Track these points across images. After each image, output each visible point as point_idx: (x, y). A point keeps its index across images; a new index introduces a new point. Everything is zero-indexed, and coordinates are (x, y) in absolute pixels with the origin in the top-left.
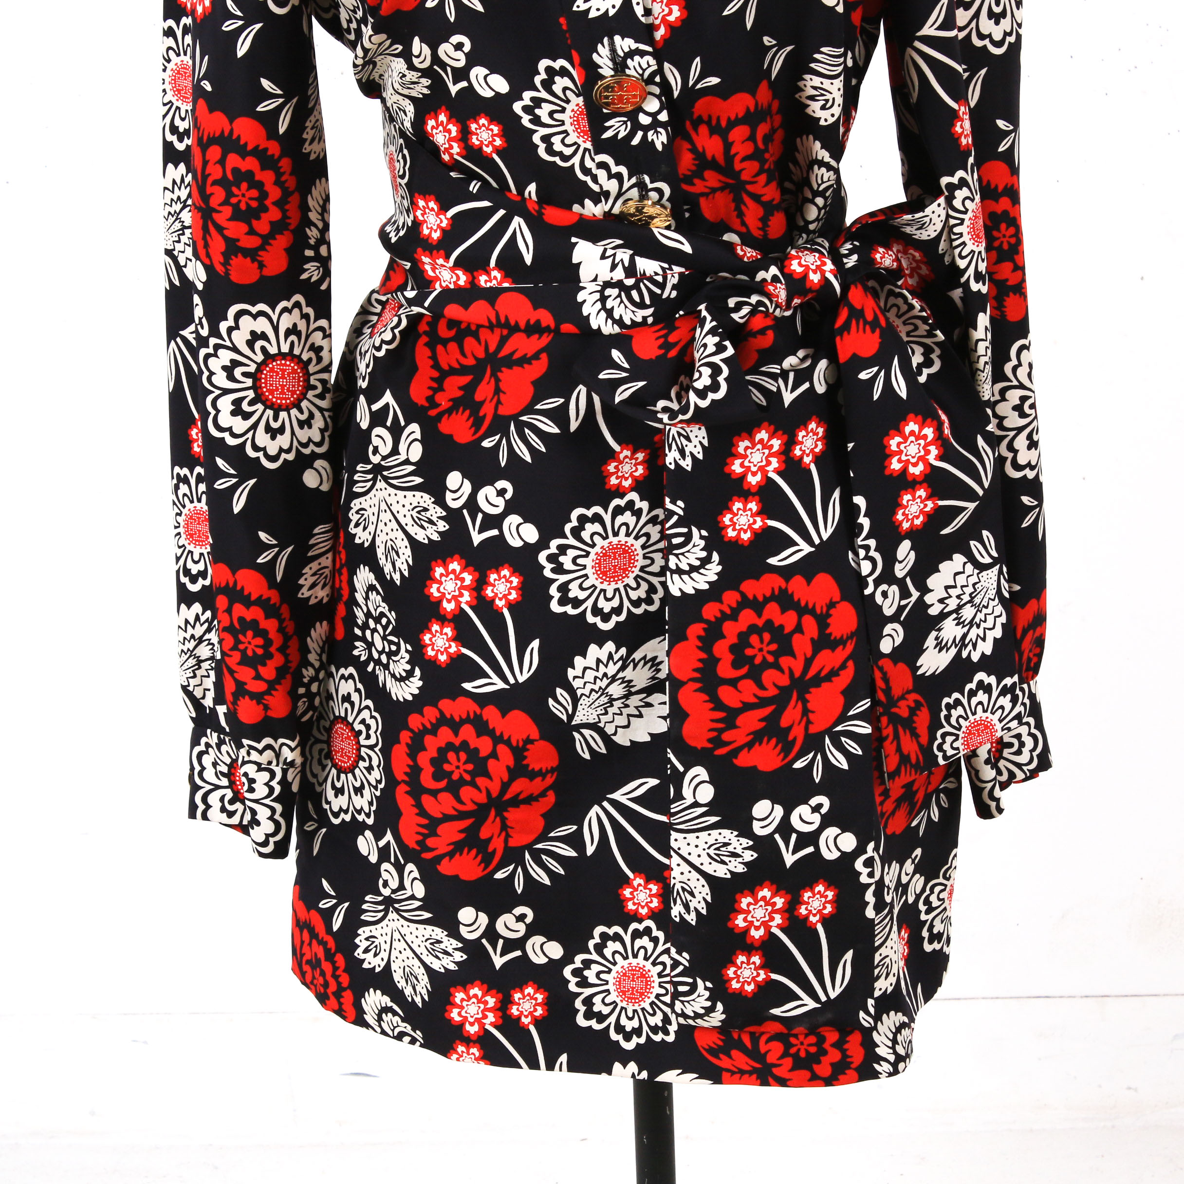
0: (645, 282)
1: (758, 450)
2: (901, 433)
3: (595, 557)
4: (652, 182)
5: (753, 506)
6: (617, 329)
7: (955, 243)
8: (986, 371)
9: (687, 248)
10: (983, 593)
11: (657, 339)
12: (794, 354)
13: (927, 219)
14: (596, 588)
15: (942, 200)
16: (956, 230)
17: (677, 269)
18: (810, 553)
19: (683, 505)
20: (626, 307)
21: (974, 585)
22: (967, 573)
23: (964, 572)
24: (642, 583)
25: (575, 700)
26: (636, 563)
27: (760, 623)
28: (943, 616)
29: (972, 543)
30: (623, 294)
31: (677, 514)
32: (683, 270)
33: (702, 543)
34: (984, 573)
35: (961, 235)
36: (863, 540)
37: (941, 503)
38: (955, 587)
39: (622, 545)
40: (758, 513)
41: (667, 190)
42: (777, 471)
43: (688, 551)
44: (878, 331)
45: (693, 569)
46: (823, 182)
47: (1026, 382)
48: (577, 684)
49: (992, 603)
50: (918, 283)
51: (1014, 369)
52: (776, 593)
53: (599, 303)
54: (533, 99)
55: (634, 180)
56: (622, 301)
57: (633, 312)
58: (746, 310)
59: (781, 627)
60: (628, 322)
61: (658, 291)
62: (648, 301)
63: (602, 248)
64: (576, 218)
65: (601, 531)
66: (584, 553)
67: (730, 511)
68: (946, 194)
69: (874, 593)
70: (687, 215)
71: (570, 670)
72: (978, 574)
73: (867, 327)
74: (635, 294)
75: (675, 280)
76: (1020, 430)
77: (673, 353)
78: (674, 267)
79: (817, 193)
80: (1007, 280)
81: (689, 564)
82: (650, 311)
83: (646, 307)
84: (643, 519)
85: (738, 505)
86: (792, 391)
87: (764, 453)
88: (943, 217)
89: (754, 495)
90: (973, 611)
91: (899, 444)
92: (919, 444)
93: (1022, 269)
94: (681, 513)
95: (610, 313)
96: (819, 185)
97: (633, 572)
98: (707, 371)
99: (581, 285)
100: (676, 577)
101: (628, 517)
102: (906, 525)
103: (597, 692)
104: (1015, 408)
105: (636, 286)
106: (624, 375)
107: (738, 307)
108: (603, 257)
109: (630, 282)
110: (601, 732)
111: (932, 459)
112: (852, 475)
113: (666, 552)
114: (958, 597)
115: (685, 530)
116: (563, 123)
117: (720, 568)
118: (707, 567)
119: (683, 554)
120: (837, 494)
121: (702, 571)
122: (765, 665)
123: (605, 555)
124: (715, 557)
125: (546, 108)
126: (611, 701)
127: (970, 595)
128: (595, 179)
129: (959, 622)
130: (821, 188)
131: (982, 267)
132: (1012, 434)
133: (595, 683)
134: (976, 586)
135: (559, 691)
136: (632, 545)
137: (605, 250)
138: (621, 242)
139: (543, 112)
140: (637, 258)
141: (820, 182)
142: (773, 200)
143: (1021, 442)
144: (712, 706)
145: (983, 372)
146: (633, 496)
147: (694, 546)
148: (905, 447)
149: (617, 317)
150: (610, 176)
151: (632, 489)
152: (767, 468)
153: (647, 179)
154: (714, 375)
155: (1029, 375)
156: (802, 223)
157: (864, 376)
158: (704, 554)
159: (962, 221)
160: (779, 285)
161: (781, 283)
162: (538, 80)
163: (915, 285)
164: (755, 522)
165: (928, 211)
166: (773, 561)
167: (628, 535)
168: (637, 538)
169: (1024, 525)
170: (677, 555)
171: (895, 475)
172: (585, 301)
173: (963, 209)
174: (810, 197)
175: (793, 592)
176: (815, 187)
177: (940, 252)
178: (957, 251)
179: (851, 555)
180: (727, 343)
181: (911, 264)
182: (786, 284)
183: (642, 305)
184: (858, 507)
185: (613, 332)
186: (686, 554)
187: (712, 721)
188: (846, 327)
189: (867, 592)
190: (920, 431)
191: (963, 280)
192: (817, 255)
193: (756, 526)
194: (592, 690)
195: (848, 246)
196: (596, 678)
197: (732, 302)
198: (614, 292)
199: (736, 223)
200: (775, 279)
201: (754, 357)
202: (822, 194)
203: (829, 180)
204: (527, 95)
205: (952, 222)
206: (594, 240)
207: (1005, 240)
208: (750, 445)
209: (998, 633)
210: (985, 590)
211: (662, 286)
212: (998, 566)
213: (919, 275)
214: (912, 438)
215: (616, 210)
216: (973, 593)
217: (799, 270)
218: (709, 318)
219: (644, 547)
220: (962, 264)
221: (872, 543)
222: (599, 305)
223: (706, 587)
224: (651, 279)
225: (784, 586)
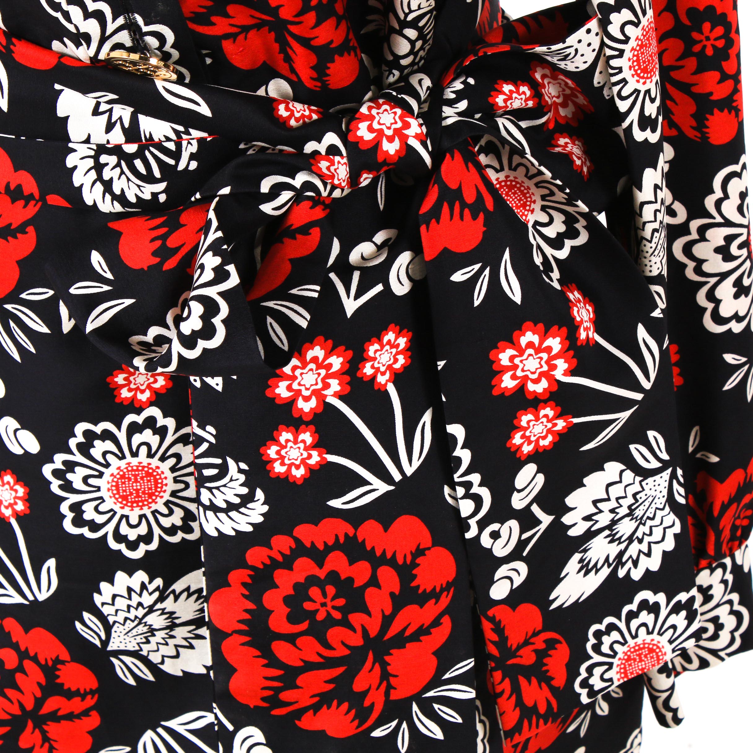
0: (152, 149)
1: (311, 370)
2: (515, 345)
3: (110, 479)
4: (146, 24)
5: (307, 437)
6: (118, 208)
7: (614, 79)
8: (655, 240)
9: (205, 110)
10: (647, 503)
11: (153, 240)
14: (115, 513)
15: (593, 25)
16: (614, 63)
17: (196, 134)
18: (388, 493)
19: (214, 432)
20: (129, 180)
21: (634, 496)
22: (625, 482)
23: (620, 482)
24: (175, 509)
25: (108, 628)
26: (164, 488)
27: (321, 574)
28: (590, 535)
29: (632, 447)
30: (123, 164)
31: (207, 441)
32: (204, 135)
33: (242, 478)
34: (650, 480)
35: (620, 70)
36: (462, 476)
37: (576, 420)
38: (608, 499)
39: (144, 467)
40: (314, 446)
41: (170, 36)
42: (338, 395)
43: (225, 486)
44: (481, 216)
45: (231, 507)
46: (411, 11)
48: (106, 610)
49: (659, 514)
52: (342, 540)
53: (93, 172)
55: (121, 21)
56: (122, 173)
57: (139, 186)
58: (286, 196)
59: (350, 580)
60: (133, 200)
61: (172, 162)
62: (157, 174)
63: (95, 101)
64: (54, 61)
65: (115, 449)
66: (97, 473)
67: (277, 442)
68: (600, 16)
69: (478, 537)
70: (209, 61)
71: (96, 596)
72: (641, 482)
73: (467, 212)
74: (138, 164)
75: (194, 148)
77: (171, 264)
78: (191, 130)
79: (405, 24)
81: (226, 501)
82: (162, 186)
83: (155, 181)
84: (169, 439)
85: (285, 436)
86: (356, 297)
87: (319, 374)
88: (596, 45)
89: (307, 424)
90: (634, 524)
91: (512, 358)
92: (541, 358)
94: (213, 440)
95: (108, 186)
96: (406, 15)
97: (162, 497)
99: (70, 145)
100: (210, 514)
101: (148, 436)
102: (527, 449)
103: (133, 621)
105: (140, 154)
107: (276, 190)
108: (96, 112)
109: (131, 148)
110: (145, 660)
111: (559, 374)
112: (444, 399)
113: (201, 481)
114: (612, 511)
115: (219, 461)
117: (266, 508)
118: (249, 506)
119: (218, 488)
120: (427, 417)
121: (243, 510)
122: (330, 622)
123: (123, 477)
124: (260, 494)
126: (152, 631)
127: (629, 507)
128: (67, 16)
129: (613, 539)
130: (410, 17)
131: (651, 110)
133: (129, 611)
134: (638, 497)
135: (86, 616)
136: (158, 467)
137: (98, 104)
138: (115, 97)
140: (142, 118)
141: (407, 11)
142: (331, 42)
143: (725, 291)
144: (265, 661)
145: (650, 242)
146: (154, 411)
147: (231, 480)
148: (521, 361)
149: (117, 191)
150: (87, 15)
151: (151, 403)
152: (325, 392)
153: (140, 20)
155: (741, 208)
157: (458, 277)
158: (244, 491)
159: (621, 53)
160: (337, 158)
161: (341, 155)
163: (570, 116)
164: (310, 456)
166: (336, 503)
167: (150, 455)
168: (163, 459)
169: (726, 388)
170: (210, 489)
171: (507, 394)
172: (75, 167)
173: (621, 37)
174: (397, 27)
175: (364, 541)
176: (402, 16)
177: (596, 84)
178: (616, 89)
179: (447, 490)
181: (564, 90)
182: (348, 157)
183: (149, 179)
184: (454, 439)
185: (113, 211)
186: (221, 489)
187: (266, 678)
188: (435, 213)
189: (469, 535)
190: (541, 343)
191: (625, 124)
192: (399, 111)
193: (312, 462)
194: (126, 619)
195: (458, 85)
196: (129, 607)
197: (265, 186)
198: (112, 160)
200: (332, 150)
202: (413, 24)
203: (419, 8)
205: (609, 52)
206: (85, 90)
208: (299, 364)
209: (669, 545)
210: (650, 499)
211: (176, 155)
212: (670, 470)
213: (575, 104)
214: (530, 351)
215: (102, 56)
216: (634, 504)
217: (368, 136)
219: (173, 469)
220: (623, 106)
221: (475, 478)
222: (93, 175)
223: (250, 529)
224: (159, 146)
225: (351, 532)
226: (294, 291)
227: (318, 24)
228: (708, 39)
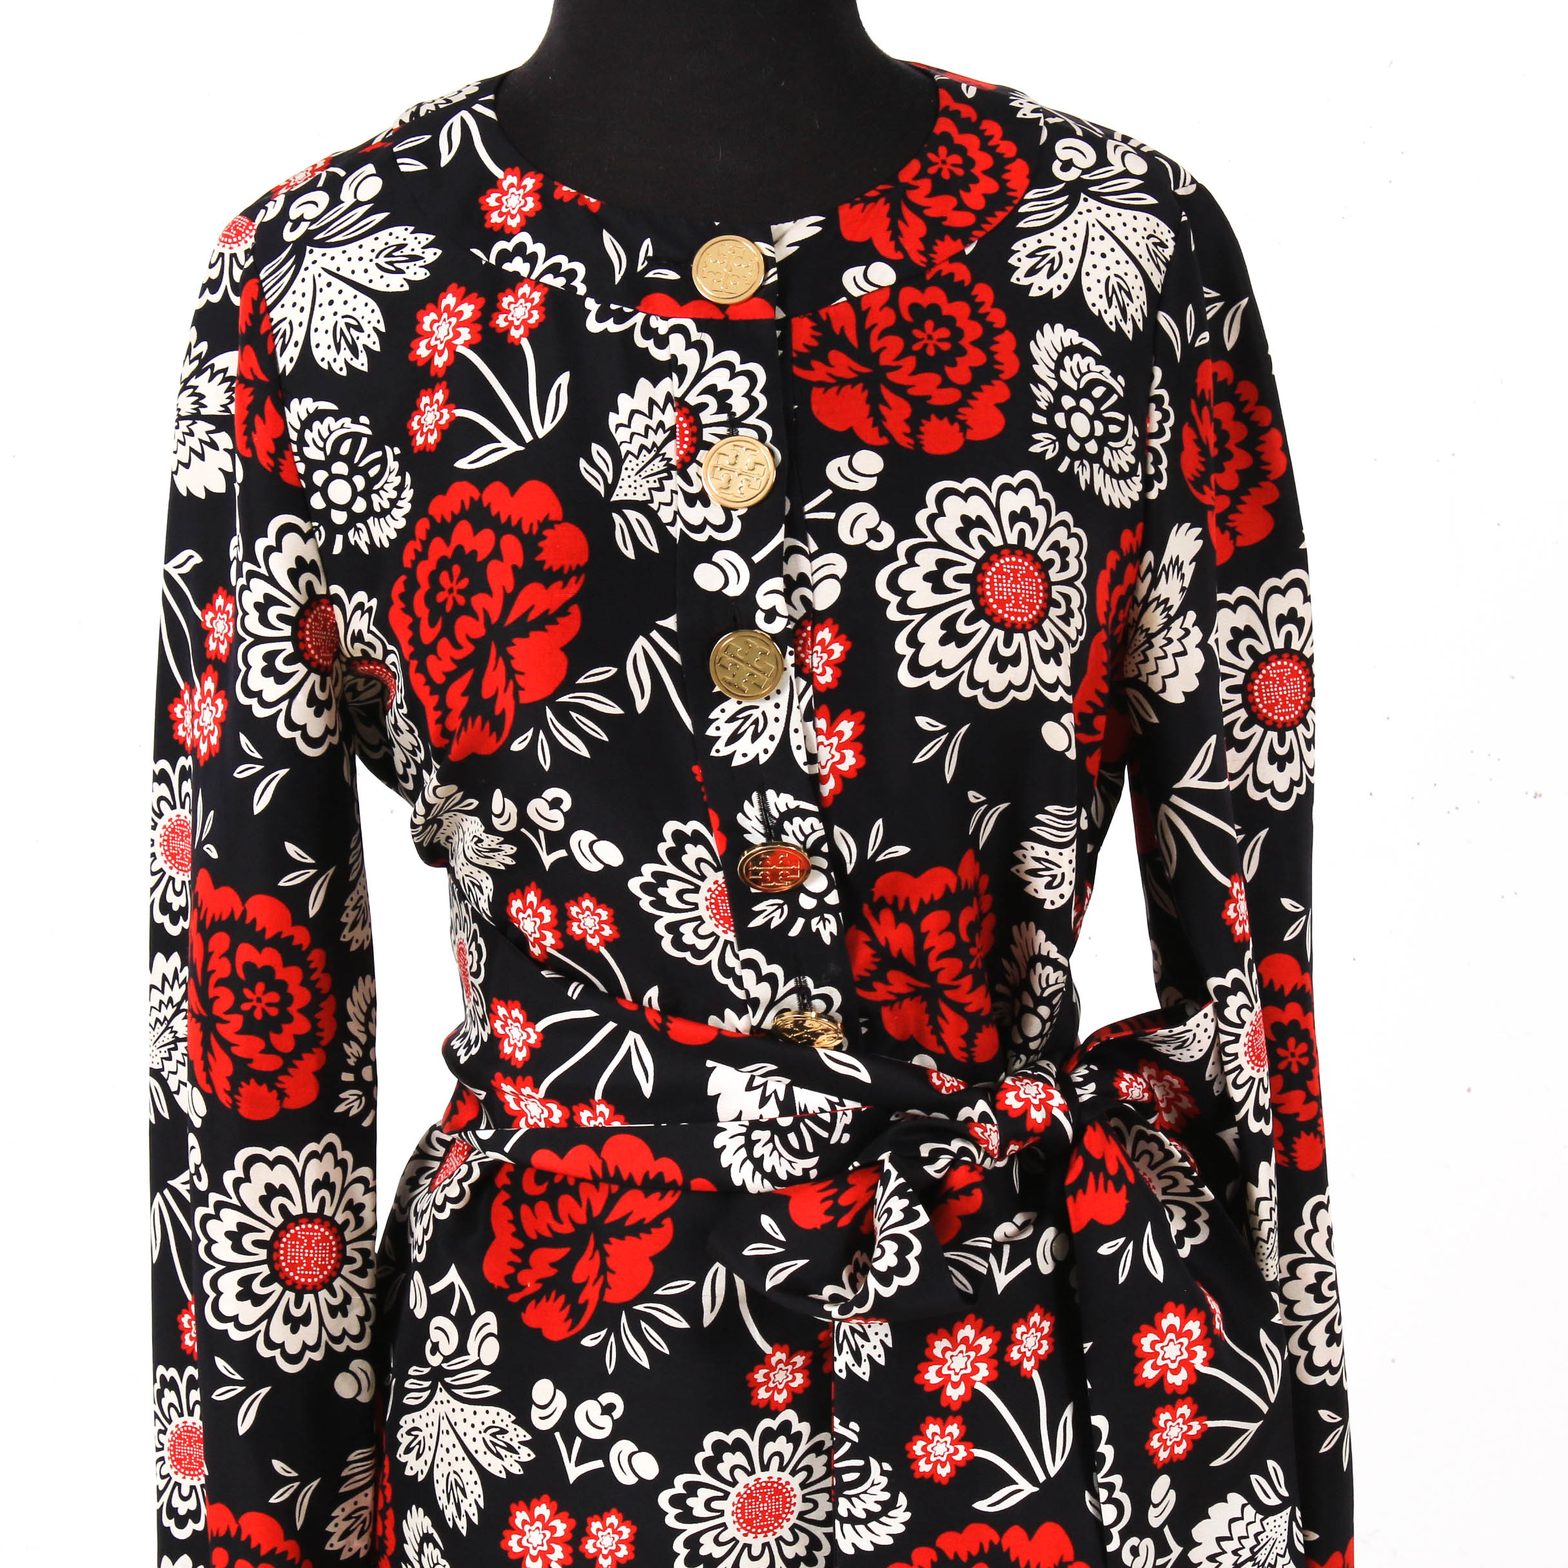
0: (807, 1121)
1: (961, 1352)
2: (1156, 1328)
3: (736, 1500)
4: (816, 987)
5: (954, 1429)
6: (768, 1186)
7: (1228, 1067)
8: (1271, 1241)
9: (864, 1076)
10: (1268, 1547)
11: (823, 1201)
12: (1010, 1219)
13: (1189, 1035)
14: (737, 1542)
15: (1209, 1009)
16: (1229, 1049)
17: (850, 1104)
18: (1032, 1495)
19: (857, 1428)
20: (780, 1155)
21: (1256, 1535)
22: (1247, 1520)
23: (1242, 1518)
24: (802, 1535)
26: (793, 1508)
29: (1253, 1477)
30: (776, 1138)
31: (850, 1441)
32: (858, 1105)
33: (884, 1481)
34: (1270, 1519)
35: (1236, 1056)
36: (1105, 1476)
37: (1211, 1424)
38: (1231, 1538)
39: (773, 1483)
40: (962, 1440)
41: (837, 997)
42: (987, 1382)
43: (865, 1492)
44: (1124, 1188)
45: (872, 1516)
46: (1049, 986)
47: (1323, 1252)
49: (1281, 1561)
50: (1176, 1119)
51: (1308, 1236)
52: (986, 1550)
53: (743, 1149)
54: (655, 874)
55: (792, 984)
56: (775, 1148)
57: (790, 1162)
58: (944, 1161)
60: (783, 1176)
61: (825, 1134)
62: (810, 1148)
63: (748, 1076)
64: (714, 1034)
65: (746, 1464)
66: (721, 1494)
67: (923, 1436)
68: (1216, 1000)
69: (1119, 1550)
70: (864, 1030)
72: (1262, 1520)
73: (1110, 1183)
74: (792, 1138)
75: (848, 1120)
76: (1316, 1319)
77: (845, 1221)
78: (846, 1101)
79: (1040, 1001)
80: (1297, 1115)
81: (865, 1510)
82: (814, 1161)
83: (809, 1156)
84: (803, 1447)
85: (933, 1428)
86: (1007, 1271)
87: (969, 1357)
88: (1211, 1032)
89: (955, 1414)
91: (1153, 1344)
92: (1181, 1344)
93: (1318, 1099)
94: (855, 1439)
95: (758, 1164)
96: (1043, 990)
97: (788, 1520)
98: (891, 1247)
99: (719, 1125)
100: (847, 1527)
101: (781, 1444)
102: (1163, 1455)
104: (1310, 1289)
105: (794, 1128)
106: (779, 1250)
107: (934, 1156)
108: (750, 1087)
109: (786, 1122)
111: (1198, 1363)
112: (1089, 1386)
113: (835, 1493)
114: (1235, 1552)
115: (860, 1463)
116: (696, 906)
117: (908, 1515)
118: (891, 1514)
119: (857, 1496)
120: (1068, 1413)
121: (883, 1519)
123: (750, 1496)
124: (902, 1500)
125: (674, 886)
127: (1252, 1549)
128: (739, 982)
130: (1046, 994)
131: (1265, 1100)
132: (1306, 1324)
134: (1260, 1538)
136: (788, 1483)
137: (752, 1078)
138: (773, 1067)
139: (669, 892)
140: (796, 1090)
141: (1044, 985)
142: (981, 1010)
143: (1318, 1336)
145: (1267, 1242)
146: (790, 1415)
147: (873, 1485)
148: (1162, 1348)
149: (768, 1168)
150: (760, 978)
151: (788, 1405)
152: (974, 1378)
153: (810, 982)
154: (902, 1253)
155: (1329, 1244)
156: (1020, 1041)
157: (1105, 1250)
158: (886, 1496)
159: (1237, 1037)
160: (989, 1126)
161: (993, 1124)
162: (662, 849)
163: (1173, 1122)
164: (956, 1452)
165: (1191, 1024)
166: (981, 1505)
167: (782, 1468)
168: (794, 1473)
169: (1323, 1450)
170: (849, 1498)
171: (1148, 1386)
172: (724, 1147)
173: (1238, 1022)
174: (1031, 1005)
175: (1008, 1550)
176: (1038, 992)
177: (1208, 1078)
178: (1230, 1078)
179: (1088, 1496)
180: (919, 1208)
181: (1168, 1094)
182: (999, 1125)
183: (802, 1154)
184: (1098, 1431)
185: (762, 1190)
186: (862, 1496)
188: (1081, 1183)
189: (1111, 1548)
190: (1182, 1326)
191: (1239, 1117)
192: (1041, 1085)
193: (958, 1458)
195: (1083, 1071)
197: (925, 1150)
198: (765, 1135)
199: (931, 1041)
200: (984, 1117)
201: (957, 1224)
202: (1047, 1001)
203: (1056, 983)
204: (648, 869)
205: (1224, 1038)
206: (738, 1065)
207: (1294, 1060)
208: (950, 1346)
210: (1271, 1542)
211: (830, 1127)
212: (1289, 1510)
213: (1178, 1109)
214: (1171, 1336)
215: (768, 1024)
216: (1255, 1547)
217: (1017, 1105)
218: (894, 1173)
219: (803, 1485)
220: (1237, 1095)
221: (1117, 1480)
222: (743, 1153)
223: (890, 1541)
224: (815, 1118)
225: (996, 1541)
226: (968, 1243)
227: (974, 987)
228: (1293, 1055)
